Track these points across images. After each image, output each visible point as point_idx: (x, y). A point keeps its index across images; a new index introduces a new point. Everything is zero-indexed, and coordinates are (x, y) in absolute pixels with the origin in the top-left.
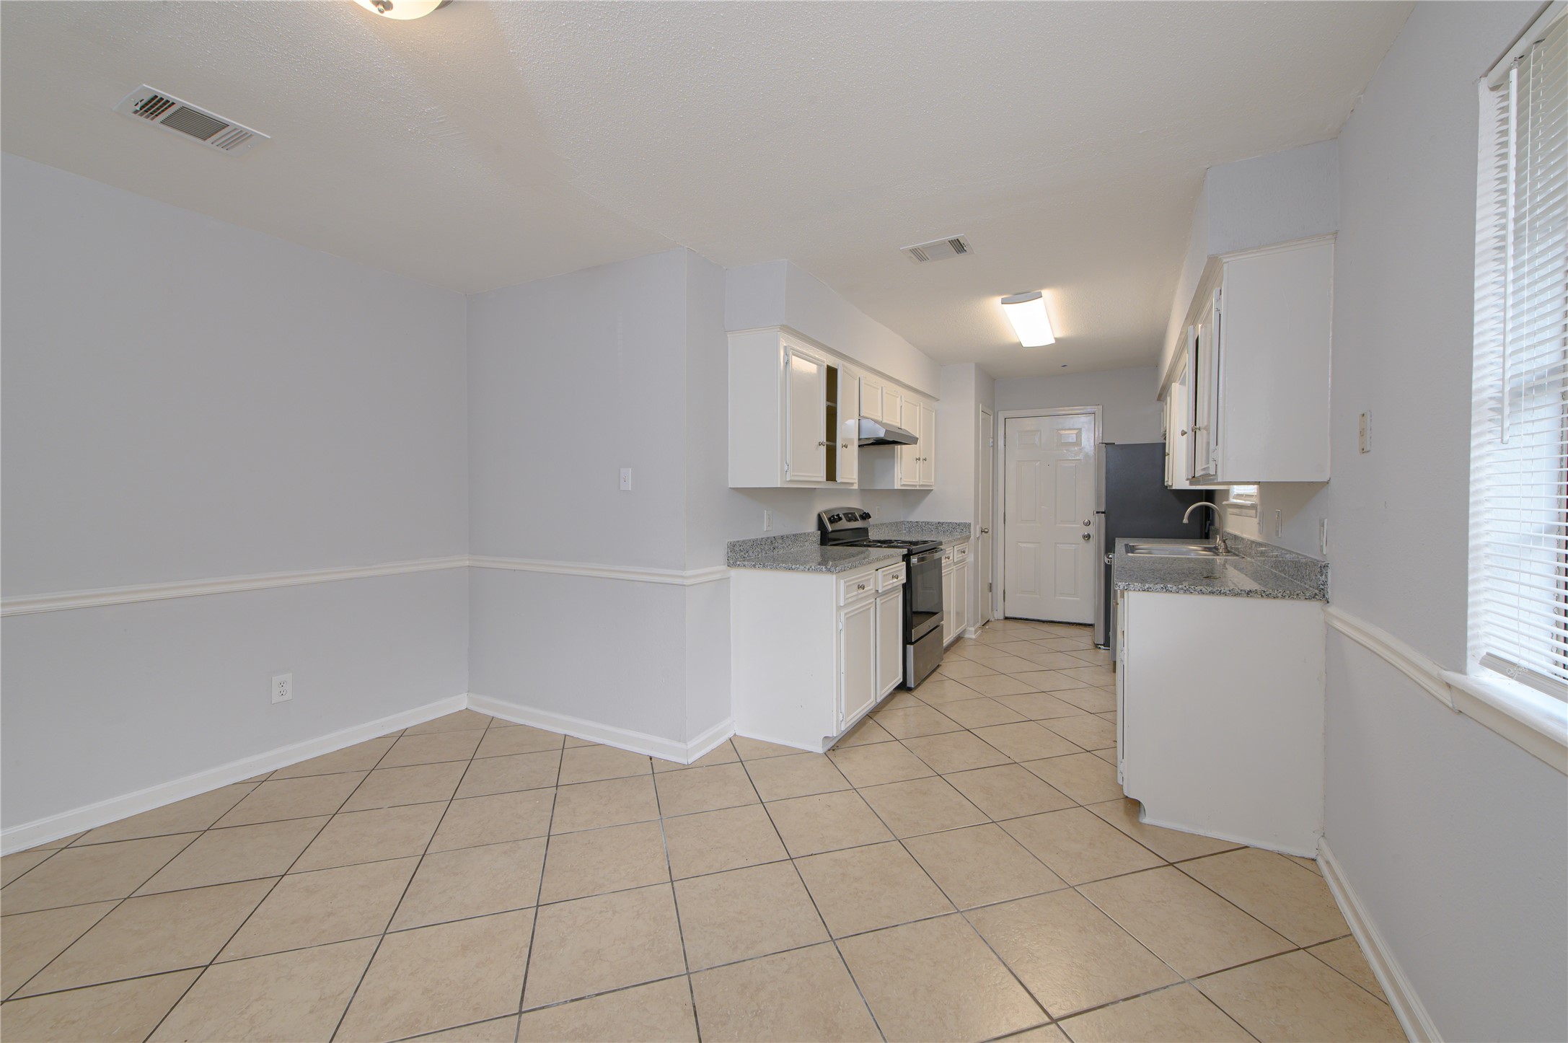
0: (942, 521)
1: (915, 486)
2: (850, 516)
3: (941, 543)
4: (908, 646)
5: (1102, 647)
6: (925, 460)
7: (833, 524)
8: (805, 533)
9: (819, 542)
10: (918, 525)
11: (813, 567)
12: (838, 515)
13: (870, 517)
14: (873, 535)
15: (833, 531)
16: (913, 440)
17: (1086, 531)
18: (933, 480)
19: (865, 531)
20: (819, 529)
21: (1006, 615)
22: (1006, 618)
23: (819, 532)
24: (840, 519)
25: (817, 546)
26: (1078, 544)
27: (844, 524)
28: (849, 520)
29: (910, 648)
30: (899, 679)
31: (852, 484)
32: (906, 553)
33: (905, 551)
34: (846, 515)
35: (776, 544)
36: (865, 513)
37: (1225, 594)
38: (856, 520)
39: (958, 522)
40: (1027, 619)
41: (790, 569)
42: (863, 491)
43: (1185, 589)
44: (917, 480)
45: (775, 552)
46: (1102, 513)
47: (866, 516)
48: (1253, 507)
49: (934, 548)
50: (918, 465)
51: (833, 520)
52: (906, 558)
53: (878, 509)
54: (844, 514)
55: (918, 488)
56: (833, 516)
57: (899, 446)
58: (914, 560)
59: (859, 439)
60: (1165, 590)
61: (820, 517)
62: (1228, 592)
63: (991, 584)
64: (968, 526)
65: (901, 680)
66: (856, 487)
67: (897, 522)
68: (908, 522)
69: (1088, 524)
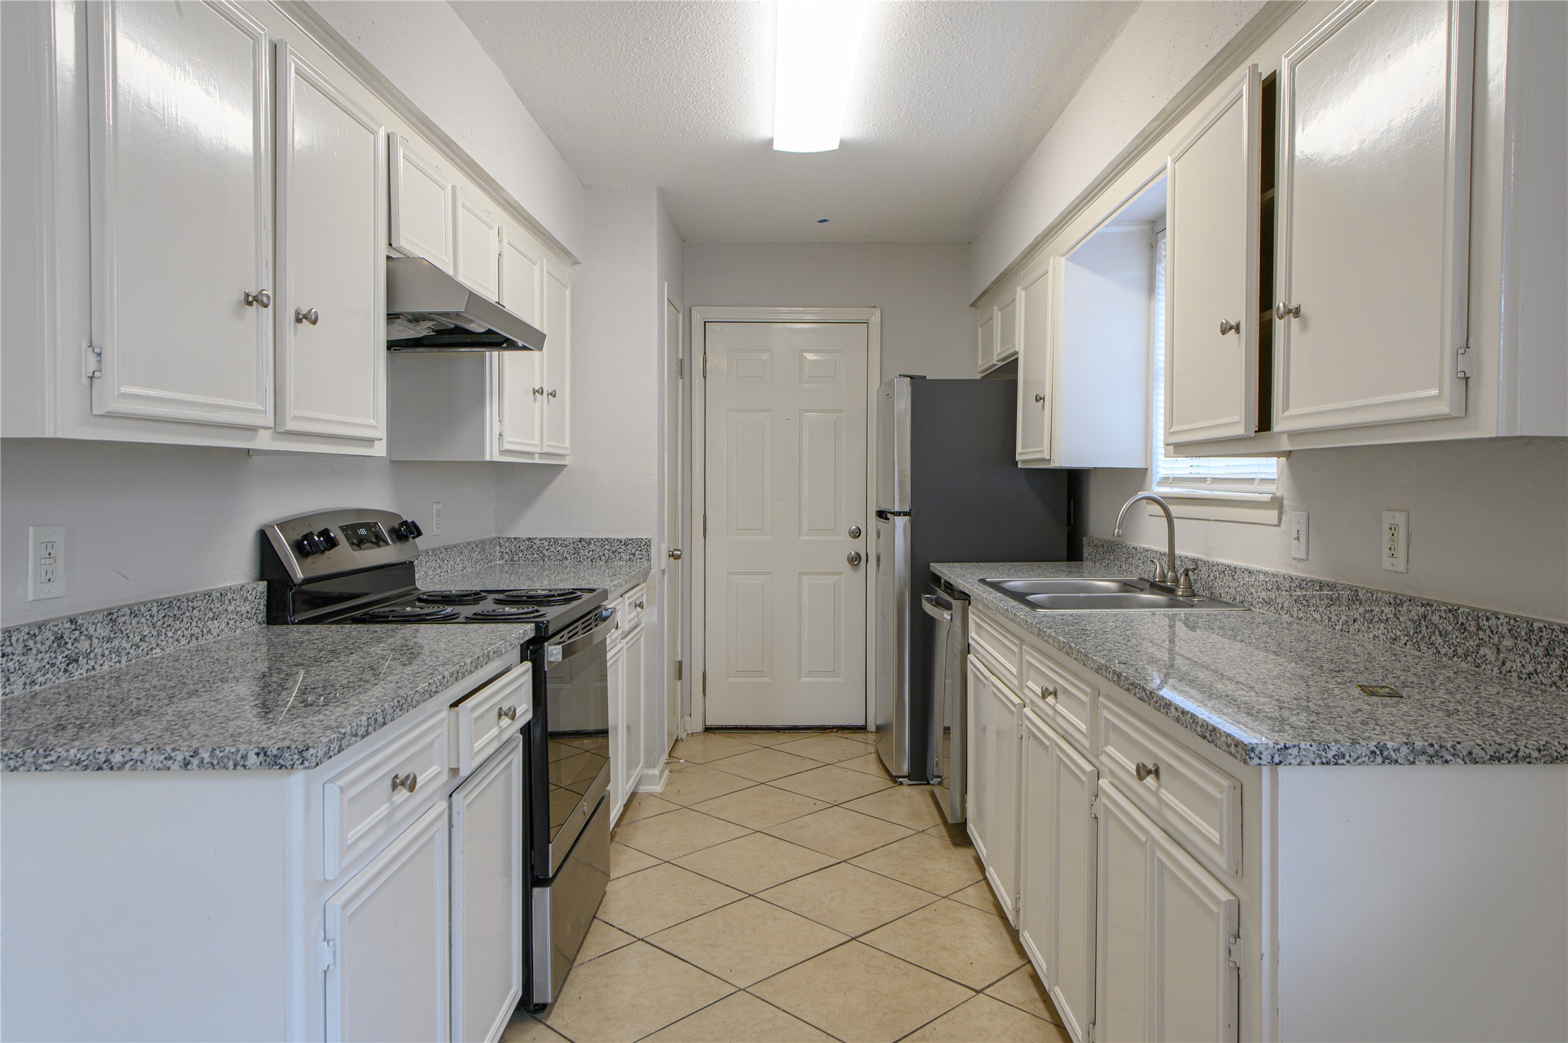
0: (587, 536)
1: (531, 454)
2: (363, 532)
3: (605, 595)
4: (536, 891)
5: (905, 781)
6: (553, 394)
7: (310, 559)
8: (208, 594)
9: (262, 616)
10: (536, 550)
11: (206, 755)
12: (325, 533)
13: (419, 534)
14: (428, 580)
15: (307, 581)
16: (535, 340)
17: (857, 546)
18: (567, 444)
19: (406, 569)
20: (262, 577)
21: (709, 723)
22: (708, 729)
23: (262, 586)
24: (332, 543)
25: (256, 628)
26: (840, 574)
27: (347, 557)
28: (359, 543)
29: (542, 896)
30: (516, 991)
31: (370, 441)
32: (531, 634)
33: (527, 630)
34: (350, 530)
35: (84, 645)
36: (405, 523)
37: (1527, 759)
38: (378, 540)
39: (623, 537)
40: (747, 728)
41: (106, 765)
42: (399, 466)
43: (1430, 751)
44: (537, 441)
45: (78, 673)
46: (905, 514)
47: (406, 531)
48: (1277, 503)
49: (595, 617)
50: (537, 405)
51: (304, 548)
52: (532, 650)
53: (438, 510)
54: (343, 529)
55: (537, 460)
56: (308, 536)
57: (495, 354)
58: (553, 652)
59: (392, 317)
60: (1379, 759)
61: (263, 539)
62: (1535, 754)
63: (680, 663)
64: (643, 546)
65: (520, 994)
66: (380, 450)
67: (483, 542)
68: (508, 539)
69: (856, 534)
